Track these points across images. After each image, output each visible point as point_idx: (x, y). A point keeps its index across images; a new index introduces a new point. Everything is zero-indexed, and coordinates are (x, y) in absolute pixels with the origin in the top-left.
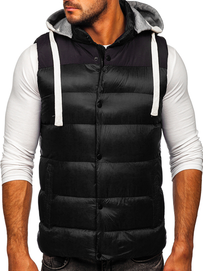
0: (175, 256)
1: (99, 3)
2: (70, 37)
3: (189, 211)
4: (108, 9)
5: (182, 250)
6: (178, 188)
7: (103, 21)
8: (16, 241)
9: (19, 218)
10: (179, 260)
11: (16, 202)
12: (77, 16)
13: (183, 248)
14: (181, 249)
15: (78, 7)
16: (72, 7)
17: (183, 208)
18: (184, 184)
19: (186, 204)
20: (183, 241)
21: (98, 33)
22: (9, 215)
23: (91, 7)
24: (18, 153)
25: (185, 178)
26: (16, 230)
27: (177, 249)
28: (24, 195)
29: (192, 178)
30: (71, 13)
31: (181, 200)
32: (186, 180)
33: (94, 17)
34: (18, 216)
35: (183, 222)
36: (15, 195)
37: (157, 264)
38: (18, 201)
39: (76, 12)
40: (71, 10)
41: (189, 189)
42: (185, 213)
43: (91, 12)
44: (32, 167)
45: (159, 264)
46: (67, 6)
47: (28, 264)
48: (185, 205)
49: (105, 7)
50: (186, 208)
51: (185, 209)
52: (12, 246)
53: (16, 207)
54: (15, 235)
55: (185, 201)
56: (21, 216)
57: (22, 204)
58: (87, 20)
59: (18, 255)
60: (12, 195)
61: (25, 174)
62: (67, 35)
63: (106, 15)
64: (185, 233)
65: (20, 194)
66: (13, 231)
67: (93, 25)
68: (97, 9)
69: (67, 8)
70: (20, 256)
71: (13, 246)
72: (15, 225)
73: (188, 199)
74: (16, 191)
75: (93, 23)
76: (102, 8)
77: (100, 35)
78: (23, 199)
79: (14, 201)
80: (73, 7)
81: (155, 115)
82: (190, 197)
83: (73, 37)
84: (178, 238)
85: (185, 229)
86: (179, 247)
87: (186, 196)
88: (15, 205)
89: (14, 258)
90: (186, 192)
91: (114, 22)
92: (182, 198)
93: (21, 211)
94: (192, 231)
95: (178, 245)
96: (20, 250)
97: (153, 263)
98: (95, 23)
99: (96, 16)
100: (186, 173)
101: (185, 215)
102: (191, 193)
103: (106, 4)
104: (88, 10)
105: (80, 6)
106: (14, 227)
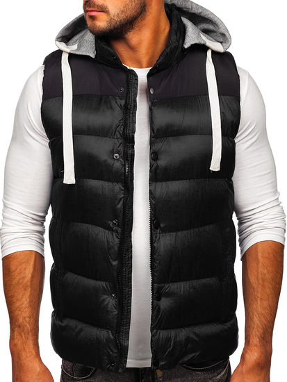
0: (244, 366)
1: (133, 4)
2: (93, 56)
3: (265, 303)
4: (148, 13)
5: (255, 358)
6: (249, 271)
7: (140, 30)
8: (21, 336)
9: (26, 303)
10: (251, 370)
11: (20, 279)
12: (102, 23)
13: (256, 354)
14: (254, 356)
15: (103, 10)
16: (94, 9)
17: (256, 300)
18: (258, 264)
19: (260, 293)
20: (256, 345)
21: (132, 49)
22: (12, 297)
23: (122, 9)
24: (21, 218)
25: (260, 254)
26: (21, 320)
27: (247, 356)
28: (31, 270)
29: (269, 254)
30: (93, 18)
31: (254, 288)
32: (260, 258)
33: (126, 24)
34: (24, 300)
35: (256, 320)
36: (18, 271)
37: (219, 374)
38: (24, 278)
39: (101, 17)
40: (94, 14)
41: (265, 271)
42: (260, 307)
43: (123, 16)
44: (42, 233)
45: (223, 373)
46: (88, 9)
47: (38, 369)
48: (259, 295)
49: (142, 10)
50: (261, 299)
51: (259, 302)
52: (16, 341)
53: (21, 286)
54: (19, 327)
55: (260, 290)
56: (28, 300)
57: (29, 284)
58: (117, 28)
59: (24, 355)
60: (14, 271)
61: (32, 243)
62: (88, 54)
63: (145, 22)
64: (259, 334)
65: (25, 269)
66: (17, 320)
67: (126, 36)
68: (130, 12)
69: (88, 11)
70: (27, 357)
71: (18, 342)
72: (20, 313)
73: (263, 286)
74: (20, 265)
75: (126, 33)
76: (138, 11)
77: (136, 51)
78: (30, 276)
79: (18, 278)
80: (96, 9)
81: (216, 170)
82: (266, 284)
83: (96, 56)
84: (249, 341)
85: (260, 329)
86: (250, 353)
87: (261, 282)
88: (18, 283)
89: (19, 358)
90: (260, 276)
91: (156, 32)
92: (255, 286)
93: (28, 293)
94: (269, 331)
95: (248, 351)
96: (27, 349)
97: (214, 372)
98: (129, 33)
99: (130, 23)
100: (260, 248)
101: (260, 310)
102: (268, 276)
103: (145, 6)
104: (118, 14)
105: (106, 8)
106: (18, 315)
